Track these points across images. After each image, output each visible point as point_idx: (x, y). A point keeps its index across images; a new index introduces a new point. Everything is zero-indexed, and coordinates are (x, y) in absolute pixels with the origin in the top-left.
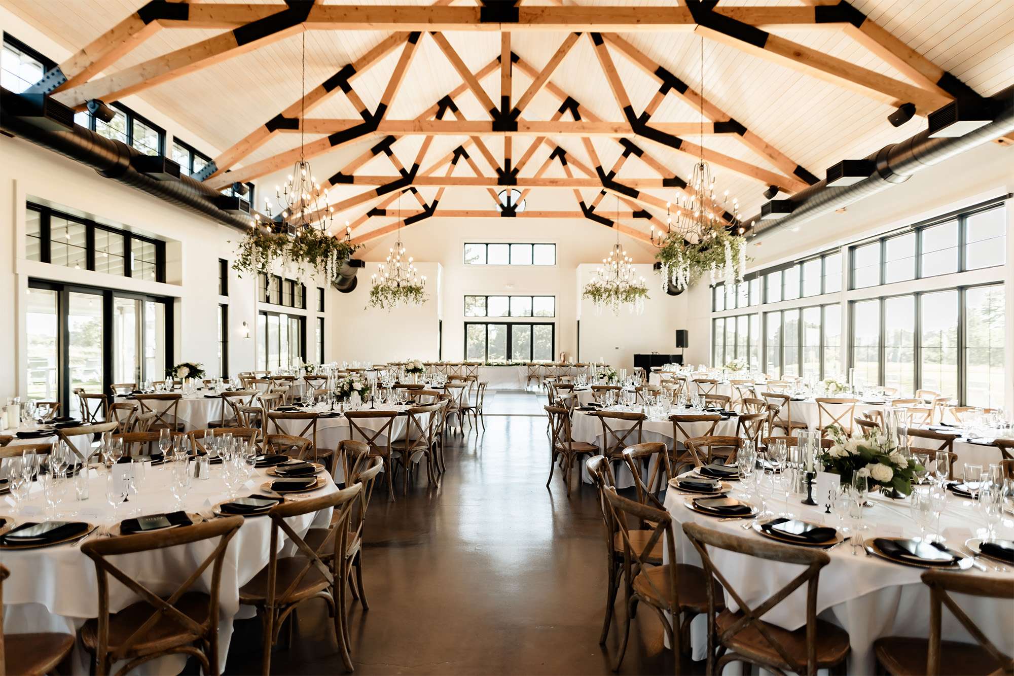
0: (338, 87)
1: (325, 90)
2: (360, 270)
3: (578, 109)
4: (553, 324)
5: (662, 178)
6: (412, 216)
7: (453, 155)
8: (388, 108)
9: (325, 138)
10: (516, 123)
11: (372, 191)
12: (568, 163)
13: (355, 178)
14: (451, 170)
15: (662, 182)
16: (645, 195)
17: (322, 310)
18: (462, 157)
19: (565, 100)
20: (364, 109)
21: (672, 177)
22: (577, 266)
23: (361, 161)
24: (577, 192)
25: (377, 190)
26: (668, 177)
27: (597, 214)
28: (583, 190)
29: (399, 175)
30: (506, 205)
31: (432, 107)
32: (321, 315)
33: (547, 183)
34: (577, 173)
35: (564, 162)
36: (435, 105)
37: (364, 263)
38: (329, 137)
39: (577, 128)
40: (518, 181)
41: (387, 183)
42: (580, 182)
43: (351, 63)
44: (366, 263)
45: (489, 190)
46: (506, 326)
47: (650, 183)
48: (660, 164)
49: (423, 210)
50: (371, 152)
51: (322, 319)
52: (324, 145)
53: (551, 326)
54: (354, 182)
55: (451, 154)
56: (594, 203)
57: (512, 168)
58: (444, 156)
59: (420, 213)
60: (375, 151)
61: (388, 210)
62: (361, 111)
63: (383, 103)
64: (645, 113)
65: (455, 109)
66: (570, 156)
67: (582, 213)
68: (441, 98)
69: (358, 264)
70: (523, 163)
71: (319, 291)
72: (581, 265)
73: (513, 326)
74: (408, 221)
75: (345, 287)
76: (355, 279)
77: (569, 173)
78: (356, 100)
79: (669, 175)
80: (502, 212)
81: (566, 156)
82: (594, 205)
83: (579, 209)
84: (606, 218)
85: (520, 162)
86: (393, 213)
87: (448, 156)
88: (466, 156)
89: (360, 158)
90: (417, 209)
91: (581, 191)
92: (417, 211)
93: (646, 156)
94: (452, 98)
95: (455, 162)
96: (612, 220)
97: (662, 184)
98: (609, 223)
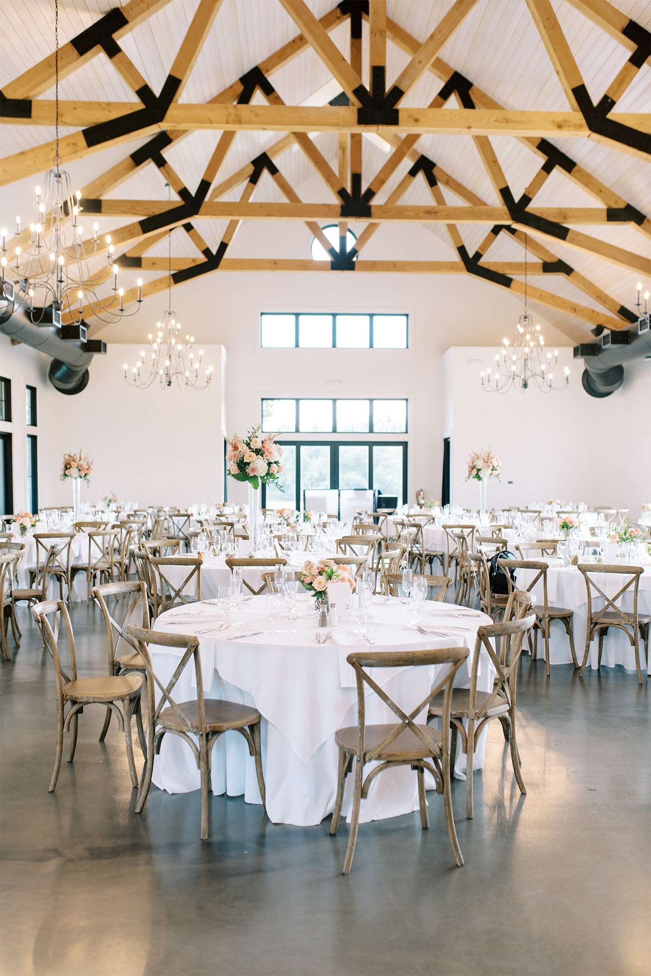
0: (98, 47)
1: (76, 52)
2: (96, 357)
3: (470, 92)
4: (405, 445)
5: (603, 206)
6: (185, 268)
7: (252, 168)
8: (183, 83)
9: (78, 133)
10: (397, 111)
11: (133, 224)
12: (439, 184)
13: (103, 204)
14: (247, 193)
15: (605, 213)
16: (578, 234)
17: (34, 423)
18: (265, 174)
19: (447, 79)
20: (143, 85)
21: (622, 206)
22: (444, 350)
23: (115, 175)
24: (452, 229)
25: (141, 223)
26: (615, 206)
27: (486, 266)
28: (463, 225)
29: (176, 199)
30: (338, 249)
31: (231, 87)
32: (33, 431)
33: (422, 214)
34: (453, 199)
35: (432, 181)
36: (236, 83)
37: (105, 345)
38: (84, 132)
39: (496, 121)
40: (373, 211)
41: (157, 212)
42: (457, 214)
43: (119, 6)
44: (108, 346)
45: (309, 224)
46: (329, 447)
47: (586, 215)
48: (601, 184)
49: (202, 258)
50: (130, 161)
51: (34, 439)
52: (75, 144)
53: (400, 449)
54: (103, 210)
55: (247, 166)
56: (480, 248)
57: (364, 189)
58: (237, 169)
59: (199, 263)
60: (138, 158)
61: (147, 258)
62: (137, 88)
63: (173, 74)
64: (606, 97)
65: (268, 90)
66: (442, 171)
67: (462, 264)
68: (246, 70)
69: (95, 346)
70: (381, 180)
71: (28, 392)
72: (452, 350)
73: (341, 447)
74: (180, 277)
75: (70, 386)
76: (87, 371)
77: (440, 199)
78: (128, 69)
79: (616, 202)
80: (332, 263)
81: (435, 171)
82: (481, 252)
83: (456, 257)
84: (500, 272)
85: (376, 178)
86: (154, 264)
87: (243, 169)
88: (274, 170)
89: (112, 169)
90: (192, 256)
91: (458, 227)
92: (194, 260)
93: (581, 170)
94: (264, 72)
95: (254, 179)
96: (509, 276)
97: (605, 218)
98: (505, 281)
